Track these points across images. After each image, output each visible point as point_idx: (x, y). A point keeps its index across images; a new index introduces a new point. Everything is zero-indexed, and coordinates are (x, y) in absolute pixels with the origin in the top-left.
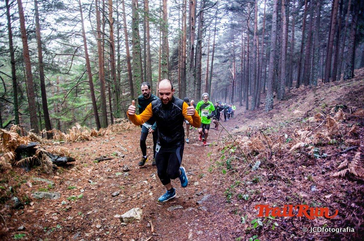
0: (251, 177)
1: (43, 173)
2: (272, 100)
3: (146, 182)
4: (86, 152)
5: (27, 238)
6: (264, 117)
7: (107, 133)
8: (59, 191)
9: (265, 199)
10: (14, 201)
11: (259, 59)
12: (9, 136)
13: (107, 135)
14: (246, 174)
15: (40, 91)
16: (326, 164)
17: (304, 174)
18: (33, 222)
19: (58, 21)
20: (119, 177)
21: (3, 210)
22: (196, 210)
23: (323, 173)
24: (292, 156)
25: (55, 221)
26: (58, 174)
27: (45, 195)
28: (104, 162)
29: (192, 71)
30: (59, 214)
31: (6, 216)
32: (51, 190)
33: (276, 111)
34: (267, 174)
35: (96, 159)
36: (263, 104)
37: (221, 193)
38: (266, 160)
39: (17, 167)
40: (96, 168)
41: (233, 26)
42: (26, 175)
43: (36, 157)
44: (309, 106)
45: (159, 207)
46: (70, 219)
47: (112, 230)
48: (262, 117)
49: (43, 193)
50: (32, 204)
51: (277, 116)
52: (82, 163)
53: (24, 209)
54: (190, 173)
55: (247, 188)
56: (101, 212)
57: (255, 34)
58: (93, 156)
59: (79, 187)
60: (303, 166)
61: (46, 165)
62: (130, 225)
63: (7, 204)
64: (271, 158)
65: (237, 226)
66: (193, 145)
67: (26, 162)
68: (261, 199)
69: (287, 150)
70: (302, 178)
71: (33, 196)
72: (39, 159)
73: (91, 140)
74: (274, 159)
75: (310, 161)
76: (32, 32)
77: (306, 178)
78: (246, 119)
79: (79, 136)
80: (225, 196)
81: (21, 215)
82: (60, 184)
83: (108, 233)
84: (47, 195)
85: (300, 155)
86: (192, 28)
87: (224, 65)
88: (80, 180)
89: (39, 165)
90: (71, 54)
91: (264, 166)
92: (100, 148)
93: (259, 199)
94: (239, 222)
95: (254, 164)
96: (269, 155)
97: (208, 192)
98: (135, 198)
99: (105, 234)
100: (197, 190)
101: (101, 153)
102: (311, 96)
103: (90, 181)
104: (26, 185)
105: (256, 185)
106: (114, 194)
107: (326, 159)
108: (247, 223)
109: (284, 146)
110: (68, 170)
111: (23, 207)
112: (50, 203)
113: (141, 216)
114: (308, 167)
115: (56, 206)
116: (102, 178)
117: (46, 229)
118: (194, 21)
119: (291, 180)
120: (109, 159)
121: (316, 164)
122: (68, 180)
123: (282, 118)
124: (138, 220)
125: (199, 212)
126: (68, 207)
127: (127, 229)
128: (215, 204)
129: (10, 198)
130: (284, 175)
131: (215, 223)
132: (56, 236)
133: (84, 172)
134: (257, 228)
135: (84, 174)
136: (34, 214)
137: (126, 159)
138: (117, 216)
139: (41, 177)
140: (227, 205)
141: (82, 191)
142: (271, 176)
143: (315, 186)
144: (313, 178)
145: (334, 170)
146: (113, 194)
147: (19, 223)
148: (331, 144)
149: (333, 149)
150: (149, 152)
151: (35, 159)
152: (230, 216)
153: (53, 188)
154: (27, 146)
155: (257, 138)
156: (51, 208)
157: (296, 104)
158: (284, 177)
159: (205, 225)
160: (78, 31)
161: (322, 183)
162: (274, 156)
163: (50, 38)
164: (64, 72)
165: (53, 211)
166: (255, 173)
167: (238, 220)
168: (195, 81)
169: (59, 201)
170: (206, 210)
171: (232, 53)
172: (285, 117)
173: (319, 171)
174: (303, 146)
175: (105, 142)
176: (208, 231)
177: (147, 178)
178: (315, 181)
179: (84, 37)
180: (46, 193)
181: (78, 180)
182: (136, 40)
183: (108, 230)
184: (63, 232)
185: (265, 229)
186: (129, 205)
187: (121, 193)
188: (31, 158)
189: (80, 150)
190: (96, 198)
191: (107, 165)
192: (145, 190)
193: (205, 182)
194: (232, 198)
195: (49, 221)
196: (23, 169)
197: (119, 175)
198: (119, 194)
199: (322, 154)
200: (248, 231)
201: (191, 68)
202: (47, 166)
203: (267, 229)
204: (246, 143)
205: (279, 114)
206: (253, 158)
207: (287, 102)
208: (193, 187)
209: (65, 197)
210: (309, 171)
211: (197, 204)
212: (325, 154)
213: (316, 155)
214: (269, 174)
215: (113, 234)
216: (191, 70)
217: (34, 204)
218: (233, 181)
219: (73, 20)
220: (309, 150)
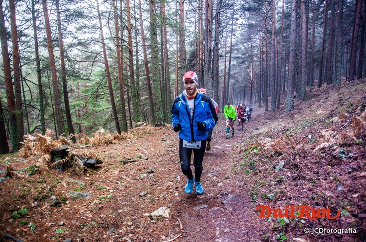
0: (275, 178)
1: (75, 174)
2: (293, 100)
3: (171, 183)
4: (112, 155)
5: (67, 233)
6: (284, 118)
7: (128, 136)
8: (91, 192)
9: (290, 199)
10: (53, 199)
11: (278, 59)
12: (45, 140)
13: (129, 138)
14: (270, 175)
15: (63, 97)
16: (353, 164)
17: (330, 174)
18: (70, 219)
19: (78, 29)
20: (144, 179)
21: (44, 208)
22: (222, 209)
23: (349, 173)
24: (316, 156)
25: (89, 218)
26: (88, 175)
27: (78, 194)
28: (129, 164)
29: (210, 73)
30: (93, 212)
31: (47, 213)
32: (83, 190)
33: (298, 111)
34: (291, 174)
35: (121, 161)
36: (283, 104)
37: (245, 192)
38: (290, 161)
39: (52, 168)
40: (121, 170)
41: (250, 26)
42: (60, 176)
43: (68, 159)
44: (332, 106)
45: (185, 206)
46: (102, 217)
47: (143, 227)
48: (282, 118)
49: (76, 192)
50: (67, 202)
51: (299, 117)
52: (109, 165)
53: (62, 207)
54: (213, 174)
55: (272, 187)
56: (131, 211)
57: (273, 33)
58: (119, 159)
59: (108, 188)
60: (328, 166)
61: (77, 167)
62: (160, 223)
63: (47, 202)
64: (294, 159)
65: (263, 224)
66: (214, 147)
67: (59, 164)
68: (286, 199)
69: (311, 150)
70: (328, 178)
71: (68, 195)
72: (71, 161)
73: (114, 144)
74: (298, 160)
75: (336, 162)
76: (55, 41)
77: (331, 178)
78: (266, 121)
79: (103, 139)
80: (250, 196)
81: (59, 212)
82: (91, 185)
83: (139, 229)
84: (80, 194)
85: (324, 156)
86: (209, 30)
87: (242, 66)
88: (108, 181)
89: (71, 167)
90: (91, 60)
91: (287, 166)
92: (124, 151)
93: (284, 198)
94: (265, 220)
95: (278, 165)
96: (292, 156)
97: (233, 192)
98: (162, 198)
99: (137, 231)
100: (221, 190)
101: (126, 156)
102: (334, 96)
103: (118, 182)
104: (61, 185)
105: (281, 185)
106: (142, 194)
107: (352, 159)
108: (273, 221)
109: (308, 147)
110: (97, 171)
111: (60, 205)
112: (84, 202)
113: (169, 215)
114: (333, 167)
115: (89, 205)
116: (128, 179)
117: (83, 225)
118: (211, 23)
119: (317, 179)
120: (133, 162)
121: (342, 164)
122: (97, 181)
123: (304, 119)
124: (167, 218)
125: (224, 211)
126: (100, 206)
127: (157, 226)
128: (240, 203)
129: (49, 197)
130: (309, 175)
131: (241, 222)
132: (92, 232)
133: (111, 174)
134: (284, 225)
135: (111, 176)
136: (70, 212)
137: (149, 162)
138: (146, 214)
139: (74, 178)
140: (252, 204)
141: (111, 192)
142: (295, 176)
143: (341, 186)
144: (339, 178)
145: (361, 170)
146: (140, 194)
147: (58, 220)
148: (357, 144)
149: (359, 149)
150: (171, 154)
151: (68, 161)
152: (256, 215)
153: (85, 188)
154: (60, 149)
155: (279, 139)
156: (85, 207)
157: (318, 103)
158: (308, 177)
159: (231, 223)
160: (97, 38)
161: (349, 182)
162: (297, 157)
163: (71, 46)
164: (85, 78)
165: (87, 209)
166: (279, 173)
167: (264, 218)
168: (213, 83)
169: (91, 201)
170: (231, 209)
171: (250, 53)
172: (307, 118)
173: (345, 171)
174: (327, 146)
175: (128, 145)
176: (235, 228)
177: (172, 179)
178: (341, 181)
179: (103, 43)
180: (79, 192)
181: (106, 181)
182: (154, 45)
183: (139, 227)
184: (98, 228)
185: (291, 227)
186: (157, 205)
187: (147, 193)
188: (64, 160)
189: (106, 153)
190: (125, 198)
191: (132, 167)
192: (171, 191)
193: (229, 182)
194: (257, 198)
195: (84, 218)
196: (58, 171)
197: (144, 177)
198: (146, 194)
199: (348, 154)
200: (275, 228)
201: (209, 70)
202: (79, 167)
203: (294, 226)
204: (268, 144)
205: (301, 114)
206: (276, 159)
207: (308, 102)
208: (217, 187)
209: (96, 197)
210: (335, 171)
211: (222, 203)
212: (351, 154)
213: (341, 155)
214: (293, 174)
215: (144, 231)
216: (208, 72)
217: (69, 203)
218: (256, 181)
219: (93, 28)
220: (334, 150)
